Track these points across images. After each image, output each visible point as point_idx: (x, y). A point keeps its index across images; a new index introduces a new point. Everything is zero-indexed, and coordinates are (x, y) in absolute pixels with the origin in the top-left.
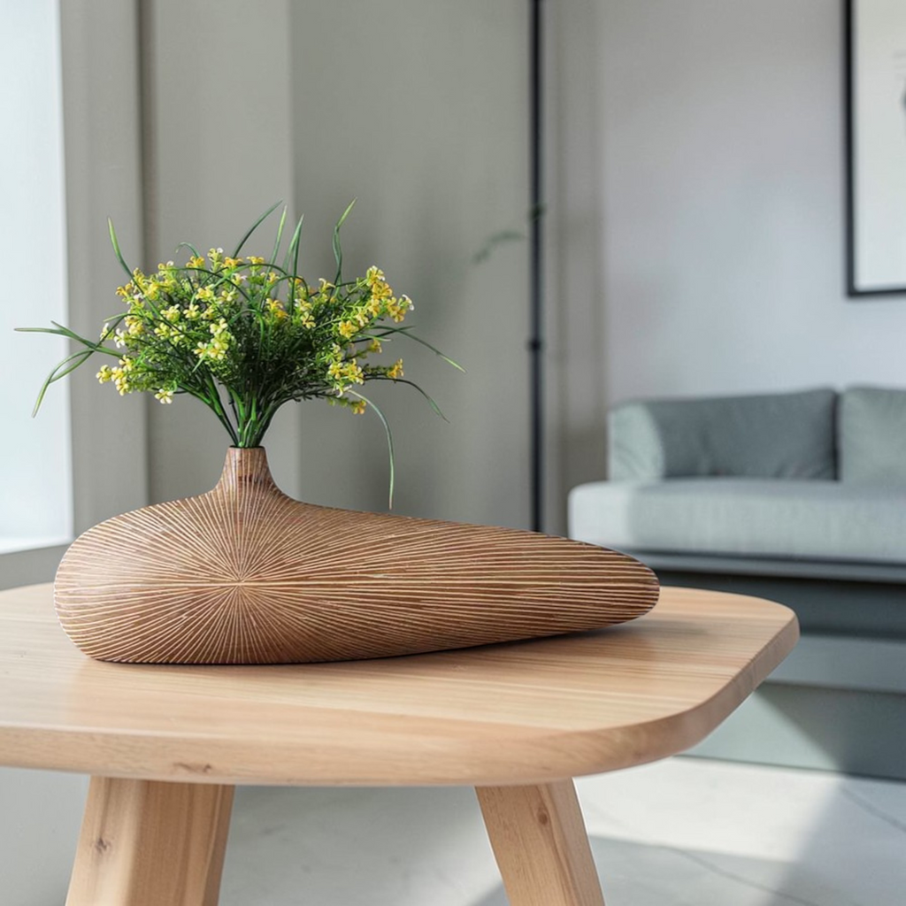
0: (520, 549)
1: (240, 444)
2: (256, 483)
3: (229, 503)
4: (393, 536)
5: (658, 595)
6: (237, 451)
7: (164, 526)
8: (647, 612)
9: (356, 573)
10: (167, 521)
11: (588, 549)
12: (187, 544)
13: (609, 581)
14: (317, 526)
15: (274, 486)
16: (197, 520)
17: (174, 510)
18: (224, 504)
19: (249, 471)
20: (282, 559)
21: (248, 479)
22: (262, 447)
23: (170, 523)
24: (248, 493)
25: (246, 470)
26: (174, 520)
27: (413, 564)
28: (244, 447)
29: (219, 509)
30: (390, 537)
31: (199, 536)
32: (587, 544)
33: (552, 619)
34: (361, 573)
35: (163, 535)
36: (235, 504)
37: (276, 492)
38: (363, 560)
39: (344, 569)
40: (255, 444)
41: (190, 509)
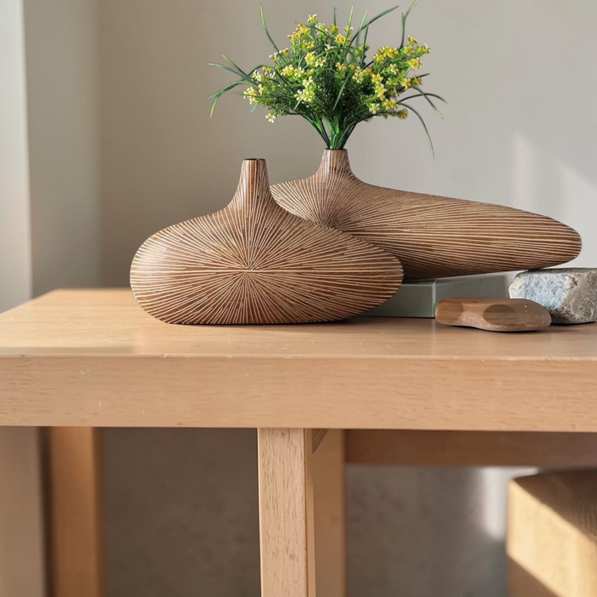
0: (495, 217)
1: (331, 147)
2: (339, 172)
3: (322, 183)
4: (418, 206)
5: (580, 248)
6: (329, 152)
7: (282, 196)
8: (574, 258)
9: (393, 228)
10: (284, 193)
11: (538, 218)
12: (294, 207)
13: (549, 238)
14: (373, 199)
15: (351, 174)
16: (302, 193)
17: (290, 186)
18: (318, 184)
19: (334, 164)
20: (349, 218)
21: (334, 169)
22: (345, 150)
23: (286, 194)
24: (334, 177)
25: (333, 164)
26: (288, 192)
27: (428, 224)
28: (333, 149)
29: (316, 187)
30: (416, 206)
31: (302, 202)
32: (538, 215)
33: (514, 260)
34: (396, 228)
35: (281, 201)
36: (325, 184)
37: (351, 177)
38: (398, 220)
39: (386, 225)
40: (340, 148)
41: (299, 186)
